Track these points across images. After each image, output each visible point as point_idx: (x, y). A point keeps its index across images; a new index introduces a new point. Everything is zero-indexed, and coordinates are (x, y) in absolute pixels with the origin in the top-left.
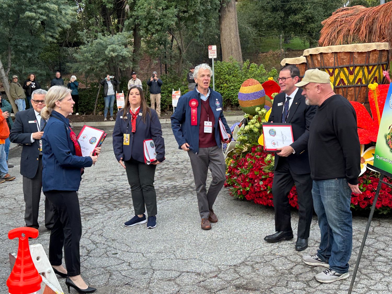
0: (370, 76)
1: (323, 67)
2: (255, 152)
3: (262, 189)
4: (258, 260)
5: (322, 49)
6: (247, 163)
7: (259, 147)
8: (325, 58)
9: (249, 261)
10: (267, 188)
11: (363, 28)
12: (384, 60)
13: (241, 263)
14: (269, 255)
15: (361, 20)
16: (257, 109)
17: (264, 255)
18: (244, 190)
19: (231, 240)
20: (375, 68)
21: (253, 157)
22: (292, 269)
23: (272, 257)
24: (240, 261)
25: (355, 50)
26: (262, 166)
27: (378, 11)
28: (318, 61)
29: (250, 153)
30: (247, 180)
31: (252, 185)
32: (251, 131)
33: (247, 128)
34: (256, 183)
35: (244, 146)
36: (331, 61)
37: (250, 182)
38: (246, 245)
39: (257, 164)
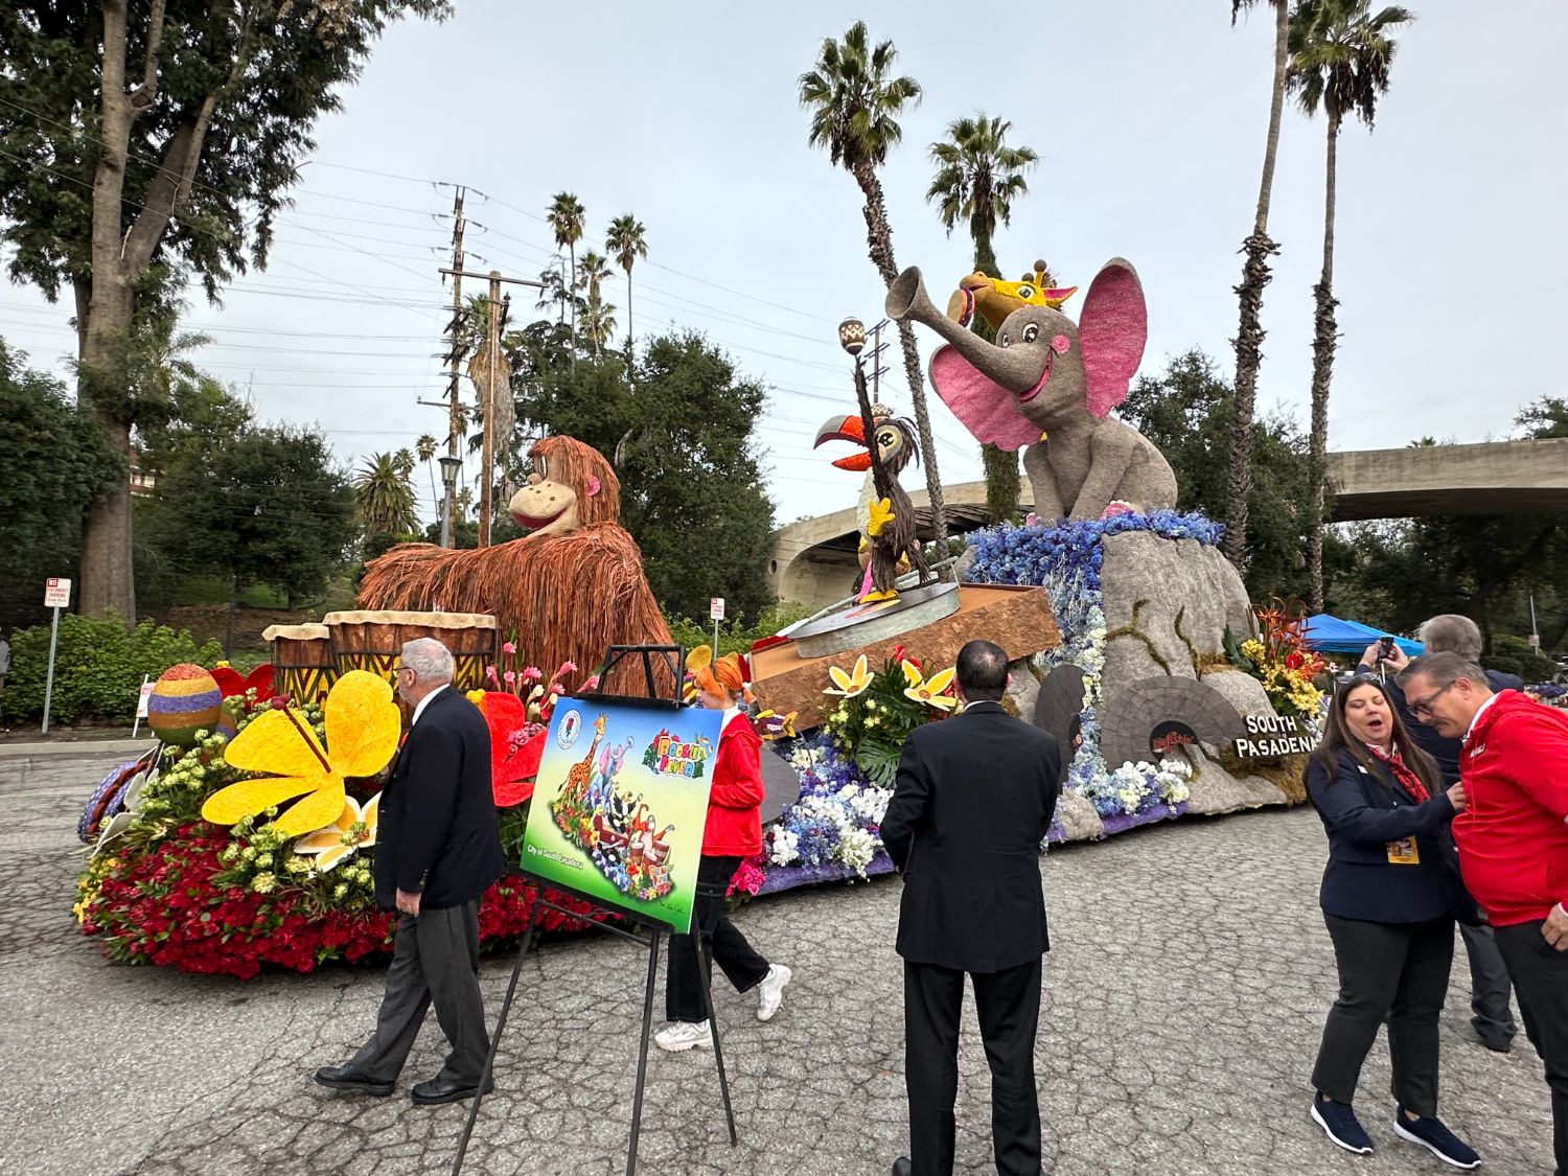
0: (461, 674)
1: (369, 651)
2: (188, 837)
3: (207, 933)
4: (194, 1138)
5: (369, 616)
6: (163, 869)
7: (200, 826)
8: (376, 634)
9: (164, 1150)
10: (222, 930)
11: (448, 585)
12: (486, 646)
13: (140, 1163)
14: (224, 1115)
15: (446, 569)
16: (200, 734)
17: (211, 1118)
18: (151, 941)
19: (105, 1093)
20: (471, 659)
21: (182, 850)
22: (295, 1140)
23: (236, 1120)
24: (137, 1158)
25: (437, 624)
26: (212, 873)
27: (478, 559)
28: (359, 638)
29: (175, 840)
30: (163, 914)
31: (178, 925)
32: (181, 786)
33: (170, 780)
34: (191, 918)
35: (157, 824)
36: (386, 641)
37: (170, 919)
38: (155, 1101)
39: (196, 870)
